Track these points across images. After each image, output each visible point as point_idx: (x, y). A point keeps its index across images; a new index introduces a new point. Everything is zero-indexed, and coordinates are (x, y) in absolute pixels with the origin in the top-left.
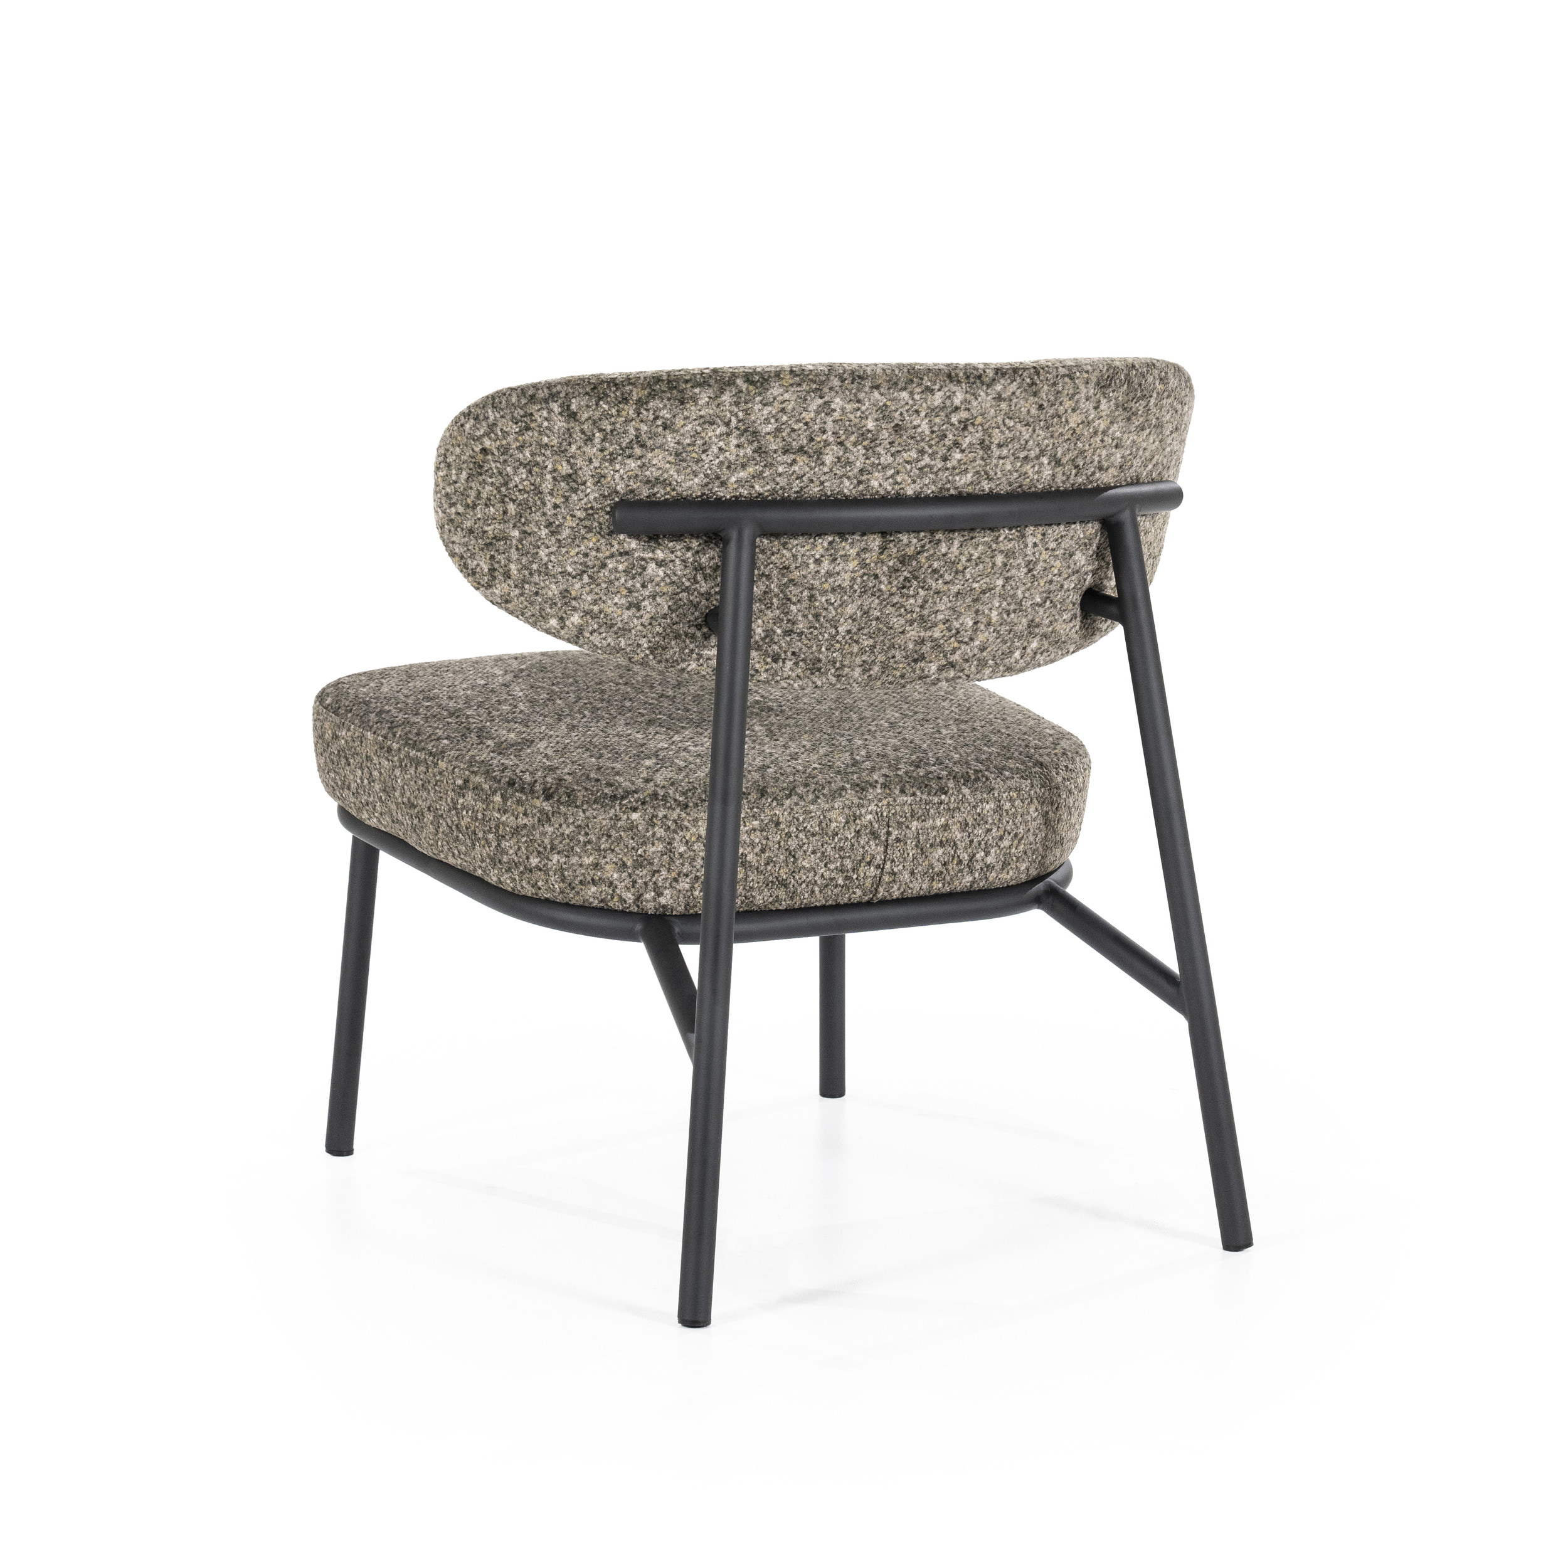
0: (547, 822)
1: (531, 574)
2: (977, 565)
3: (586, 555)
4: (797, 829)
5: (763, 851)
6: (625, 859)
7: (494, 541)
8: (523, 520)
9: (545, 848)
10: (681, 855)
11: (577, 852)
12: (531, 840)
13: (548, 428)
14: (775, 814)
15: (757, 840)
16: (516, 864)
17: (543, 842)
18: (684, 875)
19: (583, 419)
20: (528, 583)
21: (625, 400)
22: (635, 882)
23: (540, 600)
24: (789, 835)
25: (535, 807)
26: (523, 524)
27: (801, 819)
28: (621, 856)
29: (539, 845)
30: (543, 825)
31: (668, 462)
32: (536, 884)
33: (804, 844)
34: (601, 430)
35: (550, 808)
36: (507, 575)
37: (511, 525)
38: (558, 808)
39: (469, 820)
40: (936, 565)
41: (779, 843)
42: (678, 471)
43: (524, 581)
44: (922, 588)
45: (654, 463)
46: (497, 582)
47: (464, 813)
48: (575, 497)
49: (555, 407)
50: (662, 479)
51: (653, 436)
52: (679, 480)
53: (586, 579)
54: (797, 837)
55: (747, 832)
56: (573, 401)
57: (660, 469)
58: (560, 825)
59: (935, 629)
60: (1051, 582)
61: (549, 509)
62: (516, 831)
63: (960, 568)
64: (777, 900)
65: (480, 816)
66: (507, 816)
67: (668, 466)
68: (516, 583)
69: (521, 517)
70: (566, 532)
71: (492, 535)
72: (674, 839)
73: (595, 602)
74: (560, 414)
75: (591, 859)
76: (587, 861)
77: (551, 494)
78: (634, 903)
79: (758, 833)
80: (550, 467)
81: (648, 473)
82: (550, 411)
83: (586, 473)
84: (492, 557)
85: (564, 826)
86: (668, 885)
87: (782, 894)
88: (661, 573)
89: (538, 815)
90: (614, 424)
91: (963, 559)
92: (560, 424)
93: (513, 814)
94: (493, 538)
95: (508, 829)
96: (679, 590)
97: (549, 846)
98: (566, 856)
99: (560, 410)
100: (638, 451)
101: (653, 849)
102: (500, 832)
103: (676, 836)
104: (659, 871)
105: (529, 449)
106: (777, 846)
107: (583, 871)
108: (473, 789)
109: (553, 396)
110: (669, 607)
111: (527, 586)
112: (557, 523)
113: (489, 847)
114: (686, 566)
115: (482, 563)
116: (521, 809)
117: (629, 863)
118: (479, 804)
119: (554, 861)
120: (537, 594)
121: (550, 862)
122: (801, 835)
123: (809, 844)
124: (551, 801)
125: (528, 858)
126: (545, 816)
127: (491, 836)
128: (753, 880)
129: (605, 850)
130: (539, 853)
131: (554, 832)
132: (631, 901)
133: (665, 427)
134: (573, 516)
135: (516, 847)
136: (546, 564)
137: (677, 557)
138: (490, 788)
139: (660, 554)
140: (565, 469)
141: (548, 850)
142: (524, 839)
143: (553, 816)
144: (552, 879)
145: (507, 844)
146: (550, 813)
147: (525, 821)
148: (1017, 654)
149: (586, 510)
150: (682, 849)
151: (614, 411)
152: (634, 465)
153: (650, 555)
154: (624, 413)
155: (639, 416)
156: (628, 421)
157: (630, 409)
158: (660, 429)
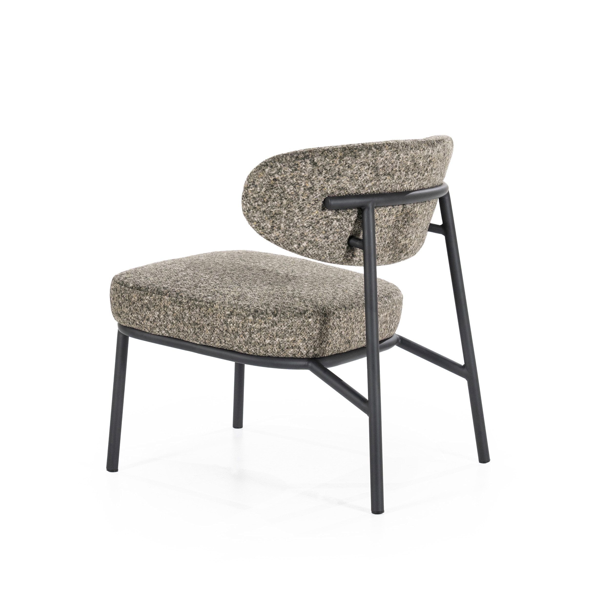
0: (275, 325)
1: (289, 227)
3: (312, 219)
4: (355, 320)
5: (346, 330)
6: (305, 337)
7: (275, 215)
8: (289, 206)
9: (273, 336)
11: (287, 336)
12: (267, 333)
13: (304, 169)
14: (350, 315)
15: (345, 326)
16: (258, 343)
17: (273, 333)
19: (319, 165)
20: (288, 231)
21: (335, 157)
22: (307, 346)
23: (292, 237)
24: (353, 323)
25: (270, 320)
26: (289, 208)
27: (357, 316)
28: (304, 336)
29: (271, 335)
30: (273, 327)
31: (348, 181)
32: (267, 350)
34: (325, 169)
35: (277, 320)
36: (279, 228)
37: (284, 208)
38: (281, 319)
39: (234, 327)
42: (350, 184)
43: (286, 230)
44: (408, 225)
45: (343, 181)
46: (274, 231)
47: (231, 325)
48: (311, 196)
49: (308, 161)
50: (344, 187)
51: (344, 170)
52: (350, 188)
53: (311, 228)
56: (315, 158)
57: (344, 183)
58: (281, 326)
61: (300, 202)
62: (260, 330)
64: (347, 348)
65: (241, 325)
66: (255, 324)
67: (347, 182)
68: (283, 231)
69: (288, 205)
70: (306, 210)
71: (274, 213)
72: (322, 328)
73: (313, 237)
74: (310, 164)
75: (293, 338)
76: (291, 339)
77: (302, 195)
78: (306, 354)
80: (303, 185)
81: (340, 185)
82: (306, 163)
83: (317, 187)
84: (273, 222)
85: (283, 326)
86: (318, 346)
87: (348, 346)
88: (338, 224)
89: (271, 323)
90: (331, 167)
92: (310, 167)
93: (259, 324)
94: (275, 214)
95: (256, 329)
96: (342, 231)
97: (275, 335)
98: (282, 338)
99: (310, 162)
100: (338, 177)
101: (315, 333)
102: (252, 331)
104: (316, 341)
105: (296, 178)
107: (289, 344)
108: (237, 315)
109: (307, 157)
110: (338, 237)
111: (287, 232)
112: (303, 207)
113: (245, 338)
114: (346, 221)
115: (268, 224)
116: (263, 321)
117: (306, 339)
118: (240, 321)
119: (277, 340)
120: (291, 235)
121: (275, 341)
122: (356, 323)
123: (357, 326)
124: (277, 317)
125: (265, 340)
126: (275, 323)
127: (246, 333)
129: (298, 335)
130: (271, 338)
131: (278, 329)
132: (305, 354)
133: (349, 167)
134: (310, 203)
135: (259, 336)
136: (296, 223)
137: (344, 217)
138: (246, 314)
139: (339, 217)
140: (309, 185)
141: (275, 336)
142: (264, 333)
143: (278, 323)
144: (275, 348)
145: (255, 336)
146: (277, 322)
147: (265, 326)
149: (315, 201)
151: (331, 162)
152: (335, 182)
153: (335, 217)
154: (335, 162)
155: (340, 163)
156: (336, 165)
157: (337, 160)
158: (347, 168)
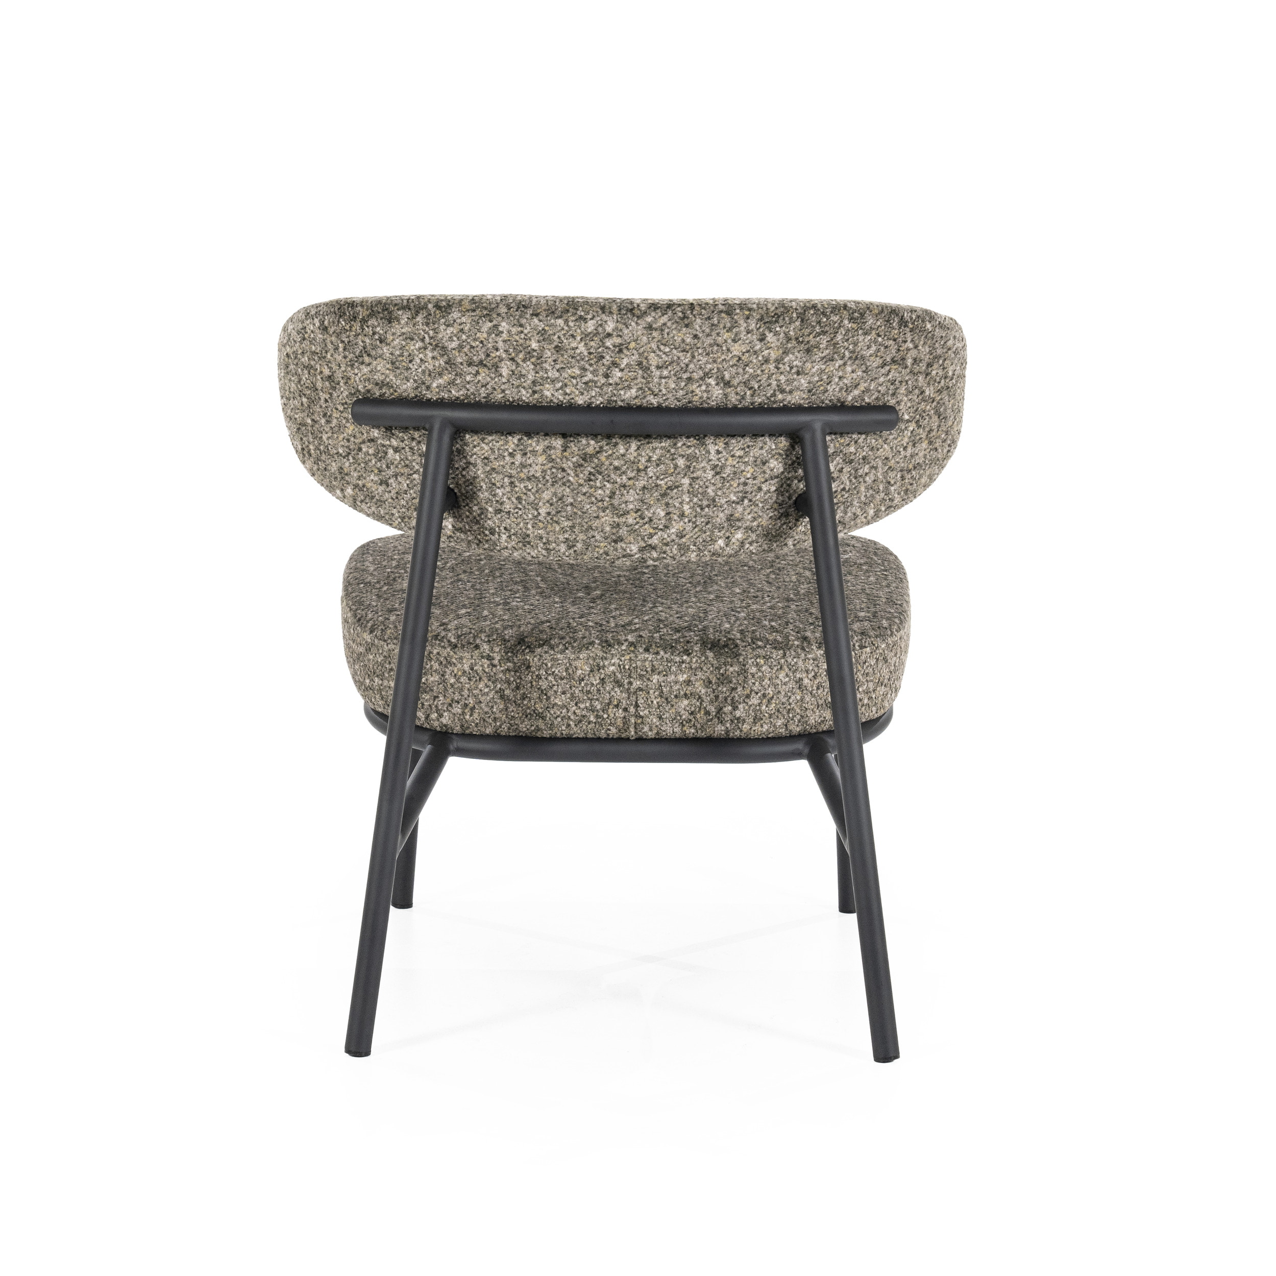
2: (658, 465)
3: (348, 440)
4: (546, 673)
5: (518, 688)
8: (311, 411)
10: (452, 686)
13: (314, 339)
14: (526, 659)
15: (512, 679)
18: (456, 702)
19: (332, 333)
21: (355, 319)
22: (425, 704)
23: (328, 474)
24: (539, 677)
26: (312, 414)
27: (549, 665)
30: (368, 653)
31: (388, 369)
33: (554, 685)
34: (342, 342)
35: (370, 641)
38: (374, 641)
40: (616, 463)
41: (531, 682)
42: (395, 376)
43: (318, 459)
44: (608, 481)
45: (379, 369)
48: (335, 394)
49: (317, 322)
50: (385, 382)
51: (375, 347)
52: (397, 384)
53: (351, 459)
54: (546, 679)
55: (502, 671)
56: (326, 318)
57: (383, 374)
58: (376, 655)
59: (628, 516)
60: (745, 484)
61: (323, 403)
62: (359, 657)
63: (641, 467)
64: (538, 729)
67: (388, 372)
68: (315, 460)
69: (310, 408)
70: (335, 421)
72: (445, 672)
73: (359, 478)
74: (319, 328)
77: (322, 391)
78: (425, 721)
79: (513, 673)
81: (375, 377)
82: (314, 325)
83: (339, 375)
86: (445, 709)
87: (541, 723)
88: (398, 458)
90: (349, 337)
91: (643, 460)
92: (320, 335)
93: (356, 643)
94: (300, 424)
95: (356, 655)
96: (412, 472)
98: (381, 679)
99: (319, 324)
100: (367, 359)
101: (432, 679)
103: (447, 670)
104: (438, 697)
105: (307, 355)
106: (529, 685)
109: (317, 314)
110: (408, 485)
112: (329, 414)
114: (414, 453)
116: (359, 640)
122: (550, 678)
123: (558, 686)
128: (513, 711)
131: (373, 660)
133: (381, 341)
134: (336, 409)
136: (327, 446)
137: (406, 445)
139: (394, 443)
140: (327, 371)
141: (372, 673)
145: (357, 667)
146: (370, 645)
147: (361, 649)
148: (721, 542)
149: (342, 404)
150: (452, 681)
151: (348, 327)
152: (365, 370)
153: (388, 443)
154: (354, 329)
155: (363, 331)
156: (357, 335)
157: (357, 326)
158: (378, 342)
